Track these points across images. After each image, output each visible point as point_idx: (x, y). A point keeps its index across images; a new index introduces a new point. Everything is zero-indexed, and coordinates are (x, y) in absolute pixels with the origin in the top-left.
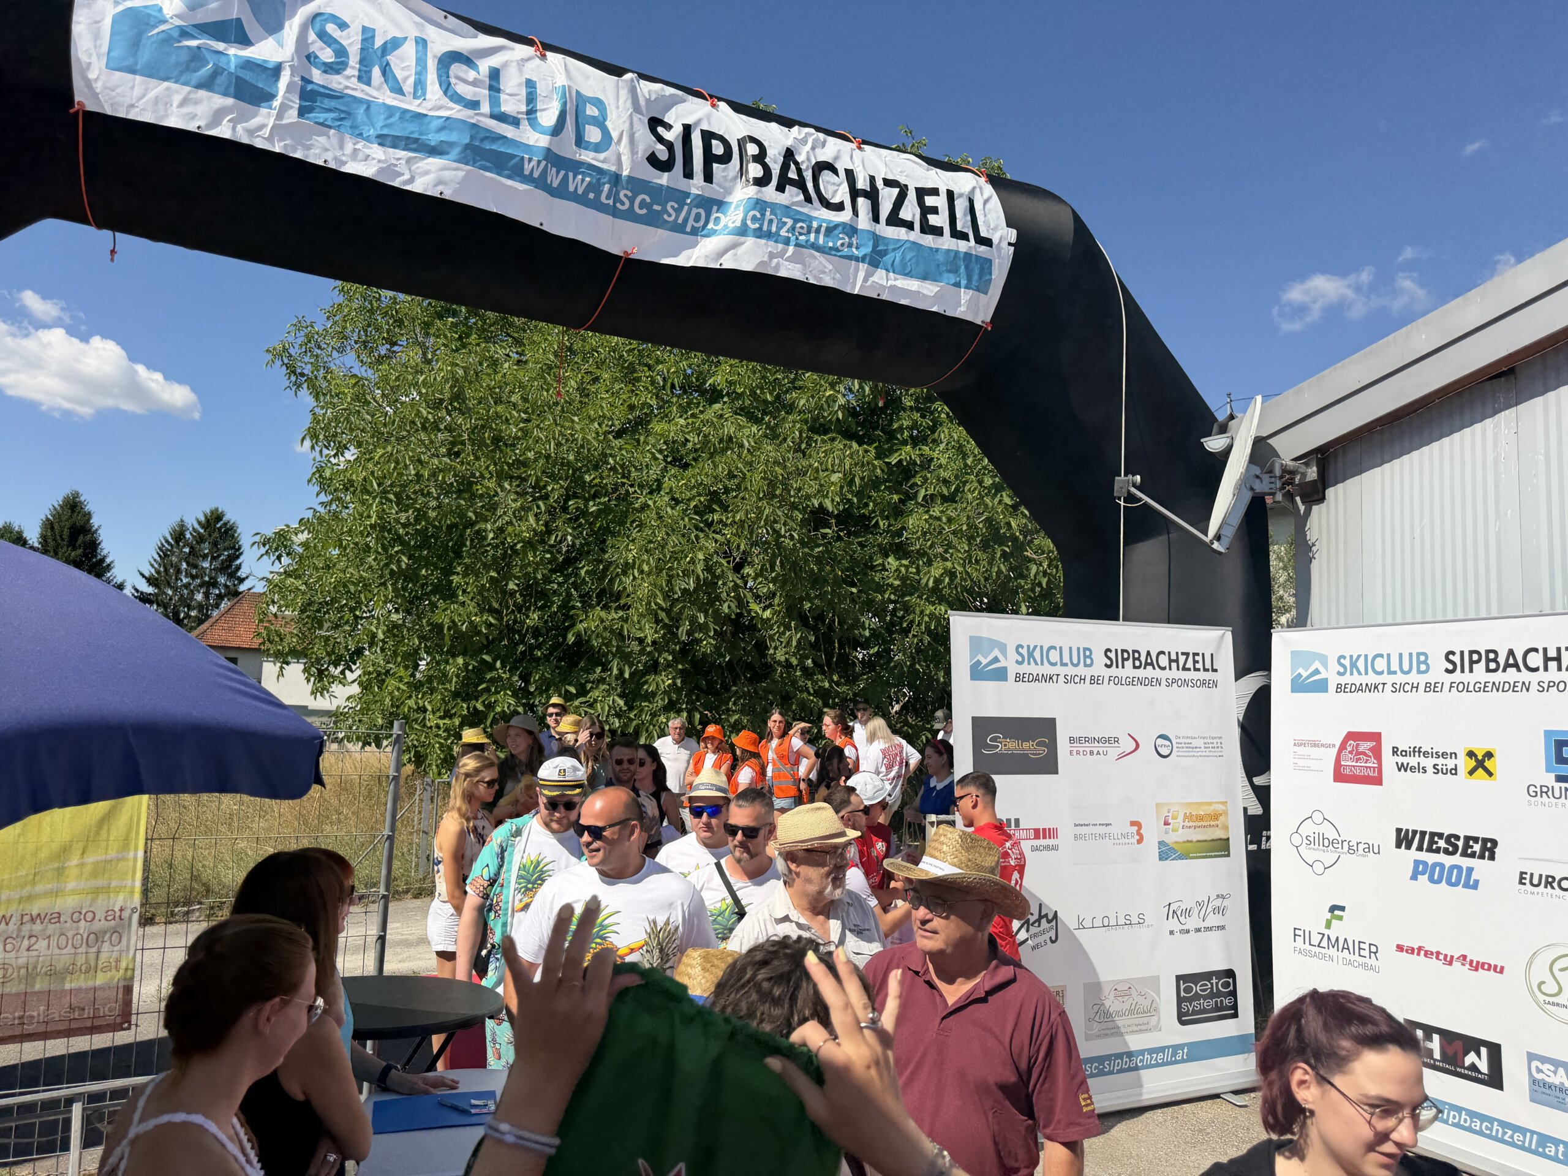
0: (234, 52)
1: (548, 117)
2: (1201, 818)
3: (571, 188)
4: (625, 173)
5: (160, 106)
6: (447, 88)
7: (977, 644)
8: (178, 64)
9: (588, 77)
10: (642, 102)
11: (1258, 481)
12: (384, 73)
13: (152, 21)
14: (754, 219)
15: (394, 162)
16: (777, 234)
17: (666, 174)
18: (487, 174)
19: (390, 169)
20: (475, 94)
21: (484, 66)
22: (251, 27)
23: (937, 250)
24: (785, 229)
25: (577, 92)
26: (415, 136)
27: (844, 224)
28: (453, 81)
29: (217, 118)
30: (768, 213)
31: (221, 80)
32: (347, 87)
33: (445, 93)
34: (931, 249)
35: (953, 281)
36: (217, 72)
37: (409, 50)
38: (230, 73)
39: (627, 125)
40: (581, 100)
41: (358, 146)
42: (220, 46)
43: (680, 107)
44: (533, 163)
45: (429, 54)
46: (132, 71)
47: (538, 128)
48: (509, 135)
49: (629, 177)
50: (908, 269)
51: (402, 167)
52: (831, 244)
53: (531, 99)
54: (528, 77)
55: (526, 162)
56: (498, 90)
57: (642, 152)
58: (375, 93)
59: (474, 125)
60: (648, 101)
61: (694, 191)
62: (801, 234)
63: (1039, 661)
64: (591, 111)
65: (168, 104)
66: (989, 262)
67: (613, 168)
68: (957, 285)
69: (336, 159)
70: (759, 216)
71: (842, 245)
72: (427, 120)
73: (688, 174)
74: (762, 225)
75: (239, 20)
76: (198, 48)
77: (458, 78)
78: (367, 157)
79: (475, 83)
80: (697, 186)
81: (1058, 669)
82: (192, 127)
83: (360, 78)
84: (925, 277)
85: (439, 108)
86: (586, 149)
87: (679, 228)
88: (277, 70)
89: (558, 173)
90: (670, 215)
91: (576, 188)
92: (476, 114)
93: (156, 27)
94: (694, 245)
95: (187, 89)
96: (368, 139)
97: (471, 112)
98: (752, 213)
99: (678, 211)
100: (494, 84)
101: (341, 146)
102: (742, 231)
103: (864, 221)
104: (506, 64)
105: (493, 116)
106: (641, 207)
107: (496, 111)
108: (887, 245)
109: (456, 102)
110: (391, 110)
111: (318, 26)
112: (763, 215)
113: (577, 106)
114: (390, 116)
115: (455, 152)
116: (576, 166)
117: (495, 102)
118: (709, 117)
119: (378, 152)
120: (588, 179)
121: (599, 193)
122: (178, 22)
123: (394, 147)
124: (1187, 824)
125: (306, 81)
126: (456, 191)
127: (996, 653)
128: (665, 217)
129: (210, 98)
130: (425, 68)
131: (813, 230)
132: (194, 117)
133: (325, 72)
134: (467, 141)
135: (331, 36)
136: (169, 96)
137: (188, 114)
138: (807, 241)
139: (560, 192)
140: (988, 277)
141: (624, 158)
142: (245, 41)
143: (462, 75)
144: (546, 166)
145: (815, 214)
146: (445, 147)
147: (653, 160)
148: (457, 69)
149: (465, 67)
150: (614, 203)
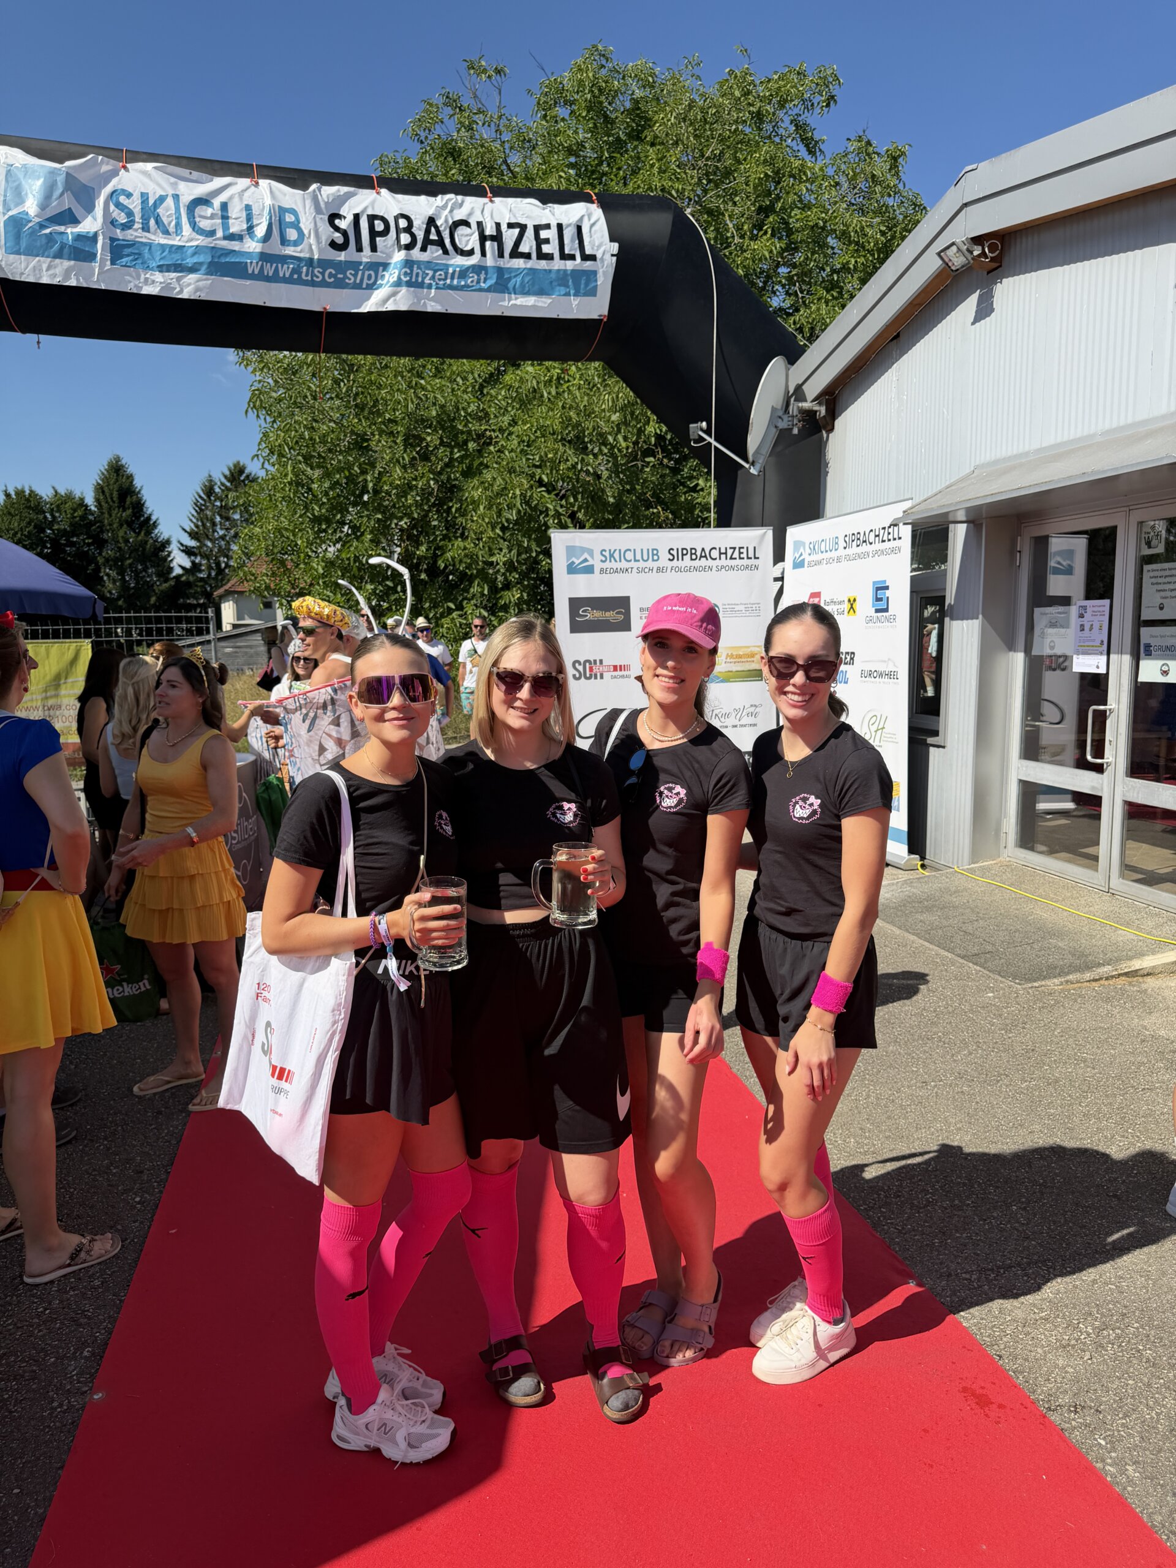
0: (71, 231)
1: (260, 231)
2: (740, 656)
3: (281, 275)
4: (316, 257)
5: (37, 272)
6: (193, 225)
7: (571, 550)
8: (41, 246)
9: (285, 195)
10: (322, 205)
11: (780, 420)
12: (157, 222)
13: (24, 223)
14: (406, 274)
15: (169, 281)
16: (423, 281)
17: (343, 253)
18: (226, 279)
19: (167, 286)
20: (212, 226)
21: (217, 202)
22: (78, 211)
23: (550, 271)
24: (428, 278)
25: (279, 206)
26: (179, 262)
27: (473, 266)
28: (197, 219)
29: (67, 274)
30: (415, 269)
31: (66, 250)
32: (136, 237)
33: (193, 229)
34: (545, 270)
35: (563, 292)
36: (62, 248)
37: (170, 202)
38: (70, 246)
39: (313, 224)
40: (283, 210)
41: (147, 276)
42: (62, 229)
43: (352, 201)
44: (254, 264)
45: (181, 205)
46: (20, 254)
47: (256, 239)
48: (237, 248)
49: (319, 260)
50: (527, 289)
51: (175, 284)
52: (463, 283)
53: (249, 218)
54: (246, 203)
55: (249, 265)
56: (227, 218)
57: (325, 241)
58: (153, 237)
59: (213, 248)
60: (326, 203)
61: (365, 260)
62: (440, 280)
63: (618, 559)
64: (290, 218)
65: (41, 270)
66: (595, 273)
67: (307, 256)
68: (568, 294)
69: (136, 286)
70: (409, 271)
71: (472, 282)
72: (185, 249)
73: (360, 249)
74: (411, 278)
75: (70, 209)
76: (51, 233)
77: (201, 217)
78: (153, 282)
79: (212, 217)
80: (366, 256)
81: (633, 564)
82: (55, 281)
83: (143, 229)
84: (541, 293)
85: (192, 240)
86: (288, 246)
87: (357, 286)
88: (96, 235)
89: (271, 266)
90: (350, 279)
91: (284, 274)
92: (214, 240)
93: (26, 225)
94: (368, 298)
95: (49, 259)
96: (152, 269)
97: (210, 239)
98: (404, 270)
99: (355, 276)
100: (225, 214)
101: (139, 278)
102: (398, 283)
103: (490, 261)
104: (231, 198)
105: (225, 238)
106: (330, 278)
107: (227, 233)
108: (510, 273)
109: (200, 235)
110: (163, 247)
111: (114, 198)
112: (412, 271)
113: (280, 217)
114: (163, 252)
115: (204, 268)
116: (284, 259)
117: (226, 227)
118: (373, 203)
119: (159, 277)
120: (291, 266)
121: (300, 274)
122: (37, 220)
123: (168, 271)
124: (728, 660)
125: (112, 240)
126: (207, 293)
127: (586, 555)
128: (347, 281)
129: (61, 263)
130: (180, 214)
131: (449, 276)
132: (55, 276)
133: (123, 230)
134: (210, 260)
135: (123, 205)
136: (41, 266)
137: (51, 275)
138: (444, 284)
139: (275, 278)
140: (593, 285)
141: (314, 247)
142: (75, 221)
143: (203, 214)
144: (262, 265)
145: (452, 262)
146: (197, 266)
147: (333, 245)
148: (200, 210)
149: (204, 207)
150: (312, 277)
